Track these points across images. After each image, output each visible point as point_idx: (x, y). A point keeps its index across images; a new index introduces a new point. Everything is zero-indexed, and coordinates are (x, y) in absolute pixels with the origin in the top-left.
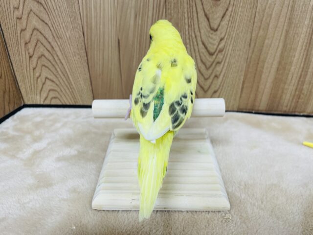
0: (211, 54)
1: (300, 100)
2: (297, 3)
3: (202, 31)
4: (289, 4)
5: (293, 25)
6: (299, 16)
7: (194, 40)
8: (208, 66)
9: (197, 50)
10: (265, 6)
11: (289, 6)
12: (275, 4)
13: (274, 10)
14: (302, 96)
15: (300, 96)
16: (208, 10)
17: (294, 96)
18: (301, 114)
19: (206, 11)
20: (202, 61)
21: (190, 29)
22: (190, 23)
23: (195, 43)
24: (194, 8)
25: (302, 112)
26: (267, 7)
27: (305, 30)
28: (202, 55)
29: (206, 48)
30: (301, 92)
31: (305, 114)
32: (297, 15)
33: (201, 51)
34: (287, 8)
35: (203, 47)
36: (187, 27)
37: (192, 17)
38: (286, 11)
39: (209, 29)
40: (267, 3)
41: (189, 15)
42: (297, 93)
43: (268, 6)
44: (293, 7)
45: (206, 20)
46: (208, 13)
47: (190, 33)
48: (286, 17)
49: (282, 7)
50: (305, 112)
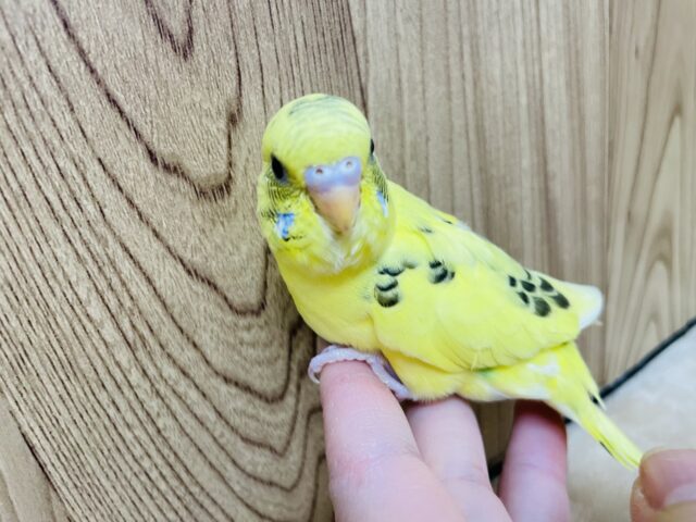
0: (274, 399)
2: (486, 113)
3: (204, 338)
4: (467, 125)
5: (496, 185)
6: (502, 152)
7: (183, 386)
8: (278, 444)
9: (212, 416)
10: (401, 157)
11: (467, 132)
12: (428, 139)
13: (431, 159)
16: (195, 250)
19: (187, 256)
20: (246, 440)
21: (141, 354)
22: (130, 335)
23: (193, 395)
24: (126, 267)
26: (407, 159)
27: (526, 184)
28: (236, 420)
29: (247, 389)
32: (498, 150)
33: (227, 410)
34: (464, 141)
35: (234, 390)
36: (123, 356)
37: (128, 303)
38: (465, 148)
39: (230, 318)
40: (402, 146)
41: (113, 304)
43: (408, 151)
44: (480, 129)
45: (200, 288)
46: (198, 259)
47: (151, 371)
48: (470, 167)
49: (451, 141)
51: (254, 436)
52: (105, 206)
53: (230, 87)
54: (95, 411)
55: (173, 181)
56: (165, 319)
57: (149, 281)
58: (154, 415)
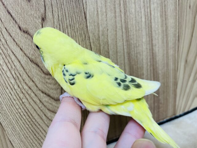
1: (160, 110)
2: (129, 23)
3: (36, 80)
4: (122, 26)
5: (133, 46)
6: (135, 36)
7: (30, 92)
9: (38, 101)
10: (98, 35)
11: (122, 28)
12: (108, 30)
13: (109, 36)
14: (160, 105)
15: (159, 106)
16: (32, 55)
17: (154, 108)
18: (165, 120)
19: (30, 56)
21: (18, 81)
22: (14, 75)
23: (33, 95)
24: (13, 57)
25: (164, 118)
26: (100, 36)
27: (144, 47)
28: (46, 104)
29: (49, 96)
30: (159, 103)
31: (168, 118)
32: (134, 35)
34: (121, 31)
35: (45, 95)
36: (13, 81)
37: (14, 67)
38: (121, 33)
39: (43, 75)
40: (99, 31)
41: (10, 67)
42: (156, 104)
43: (101, 33)
44: (127, 28)
45: (34, 66)
46: (33, 57)
47: (21, 86)
48: (123, 40)
49: (116, 31)
50: (167, 117)
51: (51, 109)
52: (7, 40)
53: (42, 10)
54: (5, 94)
55: (26, 35)
56: (24, 73)
57: (19, 62)
58: (21, 98)
